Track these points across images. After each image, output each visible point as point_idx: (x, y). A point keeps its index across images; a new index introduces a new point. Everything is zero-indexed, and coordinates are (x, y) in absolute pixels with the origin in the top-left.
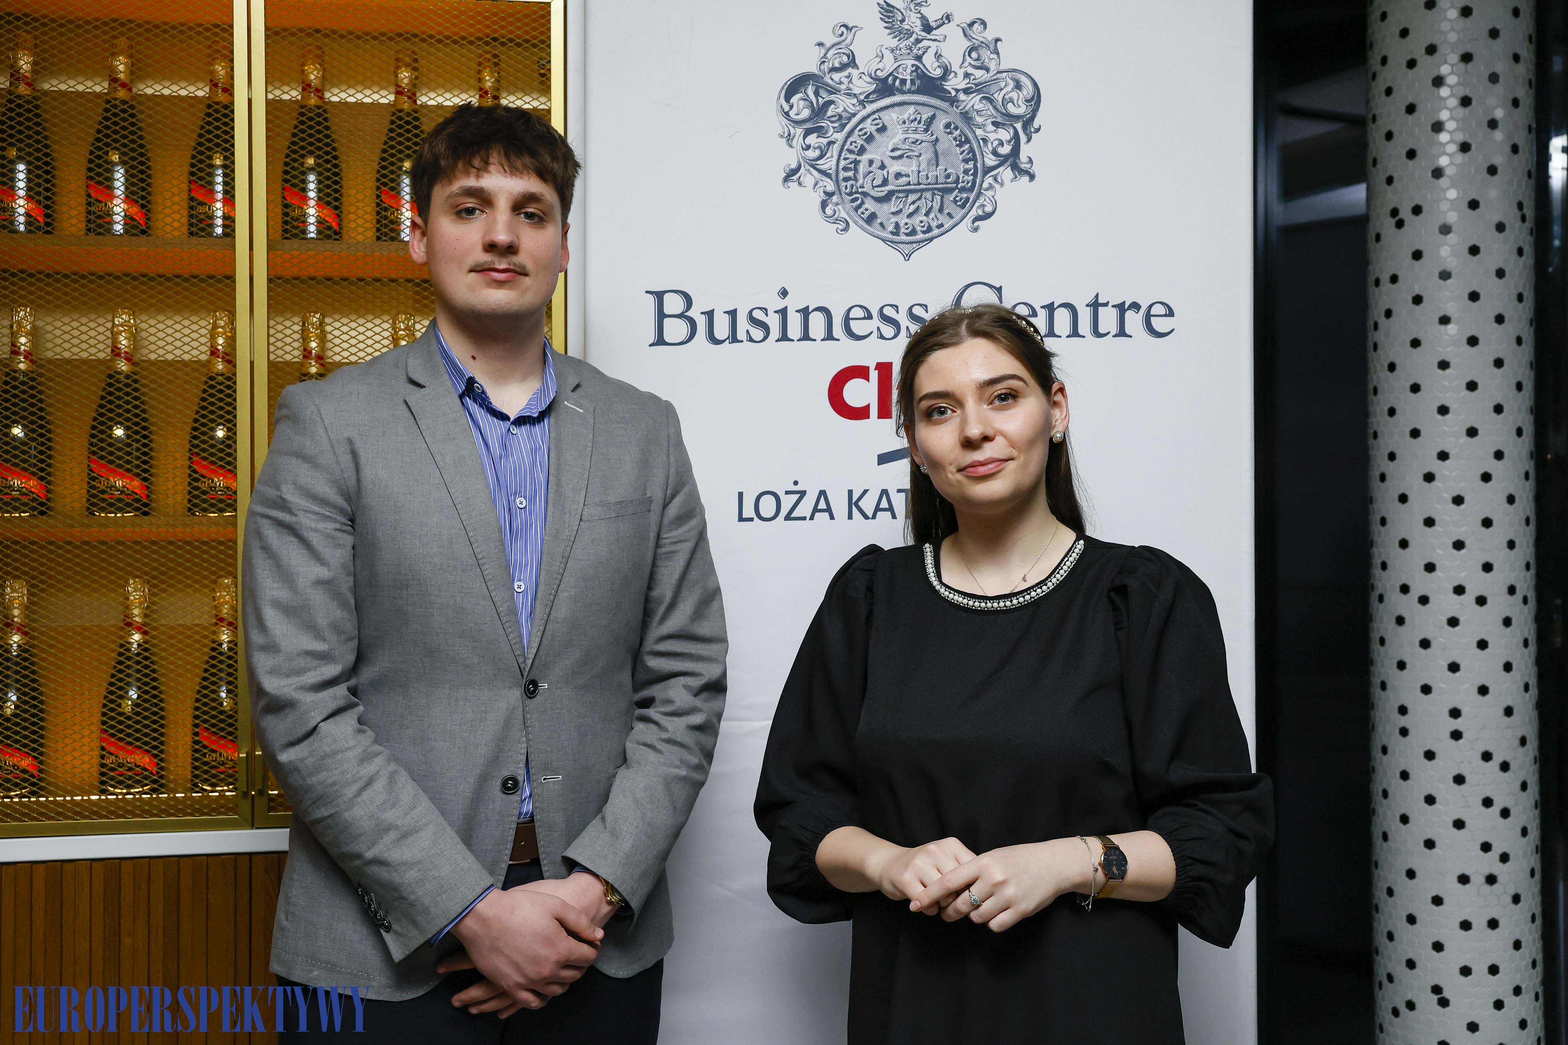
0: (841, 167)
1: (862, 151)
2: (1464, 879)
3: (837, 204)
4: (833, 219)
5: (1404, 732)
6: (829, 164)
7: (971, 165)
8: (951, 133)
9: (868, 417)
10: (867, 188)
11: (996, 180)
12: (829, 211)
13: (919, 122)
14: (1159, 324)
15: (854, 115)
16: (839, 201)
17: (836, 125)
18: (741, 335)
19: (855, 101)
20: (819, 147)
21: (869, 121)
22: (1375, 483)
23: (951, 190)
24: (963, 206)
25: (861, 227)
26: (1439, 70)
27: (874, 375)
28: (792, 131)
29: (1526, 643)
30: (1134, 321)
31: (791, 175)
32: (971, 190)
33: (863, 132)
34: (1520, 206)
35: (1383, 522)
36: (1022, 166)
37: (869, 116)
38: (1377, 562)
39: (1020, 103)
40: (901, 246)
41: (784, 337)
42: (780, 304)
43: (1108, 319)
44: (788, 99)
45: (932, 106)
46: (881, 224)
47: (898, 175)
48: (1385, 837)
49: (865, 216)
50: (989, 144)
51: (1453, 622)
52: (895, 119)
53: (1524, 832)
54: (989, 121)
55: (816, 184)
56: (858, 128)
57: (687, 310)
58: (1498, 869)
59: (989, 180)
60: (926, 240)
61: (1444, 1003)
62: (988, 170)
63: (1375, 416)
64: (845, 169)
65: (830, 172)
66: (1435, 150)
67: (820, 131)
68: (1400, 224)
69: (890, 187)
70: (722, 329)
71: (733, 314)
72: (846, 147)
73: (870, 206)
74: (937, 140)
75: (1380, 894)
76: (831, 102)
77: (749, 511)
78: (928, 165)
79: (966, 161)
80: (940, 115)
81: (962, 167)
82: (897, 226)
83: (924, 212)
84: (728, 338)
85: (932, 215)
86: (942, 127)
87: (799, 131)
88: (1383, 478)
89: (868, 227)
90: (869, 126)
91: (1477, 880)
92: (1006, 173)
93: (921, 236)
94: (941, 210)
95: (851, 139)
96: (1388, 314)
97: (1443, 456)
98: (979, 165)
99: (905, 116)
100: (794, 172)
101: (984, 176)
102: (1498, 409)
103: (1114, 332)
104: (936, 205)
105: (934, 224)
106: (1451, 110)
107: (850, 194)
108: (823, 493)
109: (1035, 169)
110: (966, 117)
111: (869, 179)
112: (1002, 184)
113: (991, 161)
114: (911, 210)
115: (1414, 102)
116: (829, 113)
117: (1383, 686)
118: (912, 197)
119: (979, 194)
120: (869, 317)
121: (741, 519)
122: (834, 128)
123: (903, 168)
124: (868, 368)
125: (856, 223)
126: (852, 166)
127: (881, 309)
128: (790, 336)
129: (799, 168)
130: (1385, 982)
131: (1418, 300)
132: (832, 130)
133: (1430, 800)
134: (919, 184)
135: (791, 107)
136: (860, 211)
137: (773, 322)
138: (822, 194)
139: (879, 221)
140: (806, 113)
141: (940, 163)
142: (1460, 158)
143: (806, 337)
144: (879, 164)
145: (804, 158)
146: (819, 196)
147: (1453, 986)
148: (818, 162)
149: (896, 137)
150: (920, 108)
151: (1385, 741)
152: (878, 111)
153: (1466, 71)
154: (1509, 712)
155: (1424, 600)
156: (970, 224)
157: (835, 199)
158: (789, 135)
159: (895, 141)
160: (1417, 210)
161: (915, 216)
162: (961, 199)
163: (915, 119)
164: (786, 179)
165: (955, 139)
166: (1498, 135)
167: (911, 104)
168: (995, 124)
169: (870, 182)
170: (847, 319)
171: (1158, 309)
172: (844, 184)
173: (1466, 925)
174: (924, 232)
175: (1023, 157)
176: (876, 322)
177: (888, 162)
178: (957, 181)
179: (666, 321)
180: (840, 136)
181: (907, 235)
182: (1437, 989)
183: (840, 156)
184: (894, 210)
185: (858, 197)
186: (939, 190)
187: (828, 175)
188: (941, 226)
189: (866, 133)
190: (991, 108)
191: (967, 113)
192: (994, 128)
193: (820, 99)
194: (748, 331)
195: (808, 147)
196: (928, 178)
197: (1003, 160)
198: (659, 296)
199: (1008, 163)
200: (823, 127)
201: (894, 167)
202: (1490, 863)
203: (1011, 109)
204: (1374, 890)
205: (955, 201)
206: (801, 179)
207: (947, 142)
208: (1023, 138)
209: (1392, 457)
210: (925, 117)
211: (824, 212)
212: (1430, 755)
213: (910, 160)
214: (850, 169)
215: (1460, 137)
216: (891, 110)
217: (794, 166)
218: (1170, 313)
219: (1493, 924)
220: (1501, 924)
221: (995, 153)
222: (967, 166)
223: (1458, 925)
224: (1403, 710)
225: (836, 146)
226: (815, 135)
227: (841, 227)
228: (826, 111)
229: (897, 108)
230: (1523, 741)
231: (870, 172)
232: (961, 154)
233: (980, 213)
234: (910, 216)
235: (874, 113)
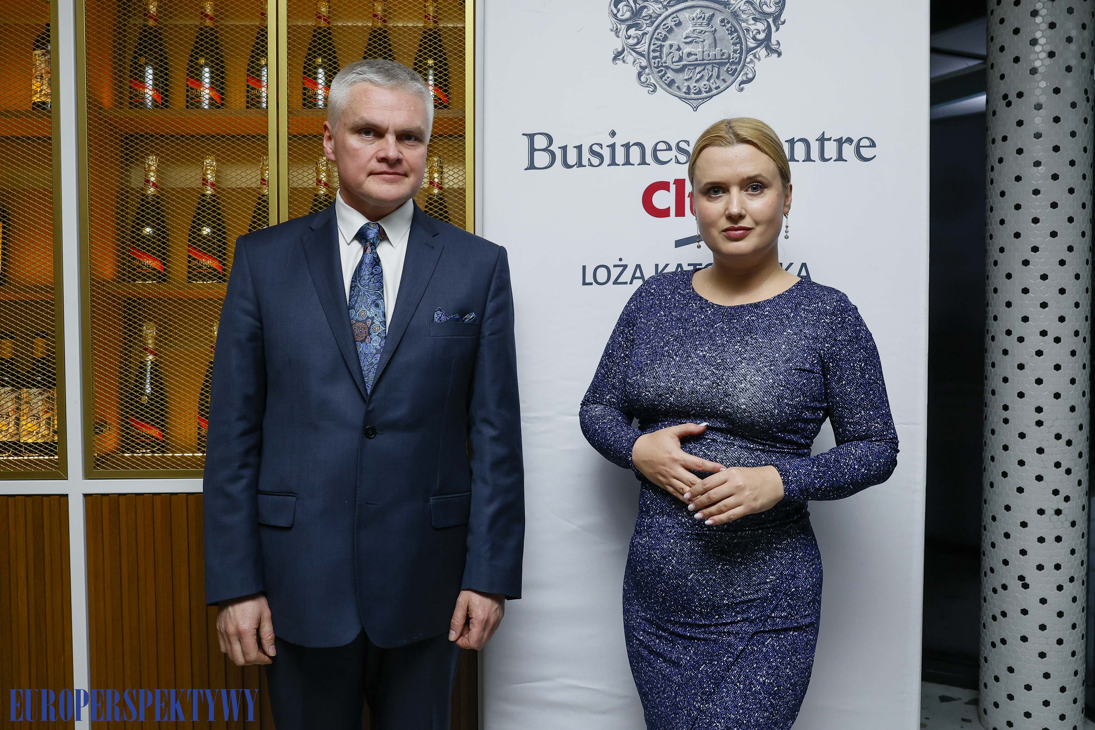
0: (651, 50)
1: (665, 39)
2: (1041, 512)
3: (649, 74)
4: (645, 84)
5: (1006, 421)
6: (643, 48)
7: (738, 47)
8: (725, 26)
9: (669, 216)
10: (669, 63)
11: (755, 56)
12: (643, 79)
13: (704, 19)
14: (865, 152)
15: (660, 15)
16: (650, 72)
17: (648, 22)
18: (585, 162)
19: (660, 6)
20: (637, 37)
21: (670, 19)
22: (991, 267)
23: (725, 64)
24: (733, 75)
25: (664, 89)
26: (1035, 6)
27: (673, 187)
28: (619, 26)
29: (1084, 366)
30: (848, 150)
31: (618, 56)
32: (739, 63)
33: (666, 26)
34: (1086, 92)
35: (996, 291)
36: (773, 47)
37: (670, 15)
38: (991, 316)
39: (771, 5)
40: (692, 101)
41: (613, 163)
42: (611, 141)
43: (831, 149)
44: (616, 6)
45: (712, 8)
46: (678, 87)
47: (689, 54)
48: (992, 485)
49: (666, 82)
50: (751, 33)
51: (1039, 353)
52: (687, 17)
53: (1080, 483)
54: (751, 17)
55: (634, 61)
56: (663, 24)
57: (550, 146)
58: (1063, 506)
59: (750, 57)
60: (708, 97)
61: (1026, 586)
62: (750, 50)
63: (991, 225)
64: (654, 51)
65: (644, 53)
66: (1032, 57)
67: (637, 26)
68: (1009, 104)
69: (684, 62)
70: (572, 159)
71: (579, 148)
72: (654, 37)
73: (670, 74)
74: (715, 30)
75: (987, 520)
76: (645, 7)
77: (589, 279)
78: (710, 47)
79: (735, 44)
80: (717, 14)
81: (732, 48)
82: (689, 88)
83: (706, 78)
84: (576, 164)
85: (712, 81)
86: (718, 22)
87: (624, 27)
88: (996, 263)
89: (669, 89)
90: (670, 23)
91: (1050, 512)
92: (762, 52)
93: (704, 95)
94: (718, 77)
95: (658, 31)
96: (1001, 160)
97: (1035, 249)
98: (743, 47)
99: (694, 15)
100: (620, 53)
101: (747, 54)
102: (1071, 220)
103: (834, 158)
104: (715, 74)
105: (713, 86)
106: (1042, 31)
107: (657, 68)
108: (638, 266)
109: (782, 49)
110: (735, 15)
111: (670, 57)
112: (759, 59)
113: (751, 44)
114: (698, 77)
115: (1018, 27)
116: (644, 14)
117: (993, 393)
118: (698, 69)
119: (744, 66)
120: (670, 148)
121: (584, 283)
122: (646, 24)
123: (692, 49)
124: (669, 183)
125: (661, 86)
126: (658, 49)
127: (678, 143)
128: (617, 162)
129: (623, 50)
130: (989, 572)
131: (1020, 151)
132: (645, 25)
133: (1021, 463)
134: (703, 60)
135: (618, 11)
136: (663, 79)
137: (606, 153)
138: (639, 68)
139: (676, 85)
140: (628, 15)
141: (718, 45)
142: (1048, 61)
143: (627, 162)
144: (677, 47)
145: (627, 44)
146: (636, 70)
147: (1032, 576)
148: (636, 47)
149: (688, 29)
150: (703, 9)
151: (993, 427)
152: (676, 12)
153: (1053, 6)
154: (1073, 409)
155: (1021, 339)
156: (737, 86)
157: (647, 71)
158: (617, 29)
159: (687, 31)
160: (1020, 95)
161: (700, 81)
162: (732, 69)
163: (701, 17)
164: (615, 59)
165: (728, 30)
166: (1073, 46)
167: (698, 7)
168: (754, 19)
169: (670, 59)
170: (655, 150)
171: (865, 142)
172: (653, 61)
173: (1041, 540)
174: (706, 92)
175: (774, 41)
176: (674, 152)
177: (682, 46)
178: (729, 58)
179: (536, 153)
180: (650, 29)
181: (695, 94)
182: (1021, 578)
183: (650, 42)
184: (687, 77)
185: (662, 69)
186: (716, 63)
187: (643, 55)
188: (718, 87)
189: (668, 27)
190: (752, 8)
191: (735, 12)
192: (754, 22)
193: (637, 5)
194: (589, 159)
195: (629, 37)
196: (709, 56)
197: (760, 43)
198: (531, 137)
199: (763, 45)
200: (639, 23)
201: (687, 49)
202: (1058, 502)
203: (765, 8)
204: (983, 517)
205: (727, 71)
206: (625, 58)
207: (722, 32)
208: (773, 28)
209: (1002, 250)
210: (707, 15)
211: (640, 80)
212: (1022, 436)
213: (697, 44)
214: (657, 51)
215: (1048, 48)
216: (684, 11)
217: (620, 49)
218: (873, 145)
219: (1058, 539)
220: (1063, 539)
221: (754, 38)
222: (735, 48)
223: (1036, 540)
224: (1006, 408)
225: (648, 36)
226: (634, 29)
227: (651, 90)
228: (641, 13)
229: (688, 10)
230: (1081, 427)
231: (671, 53)
232: (732, 39)
233: (744, 78)
234: (697, 81)
235: (673, 13)
